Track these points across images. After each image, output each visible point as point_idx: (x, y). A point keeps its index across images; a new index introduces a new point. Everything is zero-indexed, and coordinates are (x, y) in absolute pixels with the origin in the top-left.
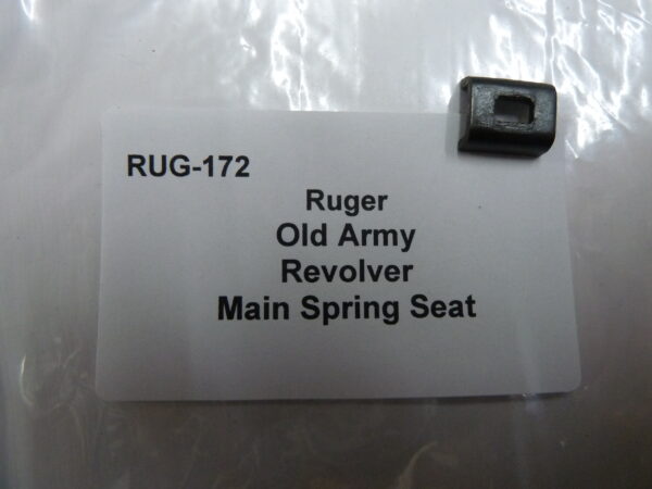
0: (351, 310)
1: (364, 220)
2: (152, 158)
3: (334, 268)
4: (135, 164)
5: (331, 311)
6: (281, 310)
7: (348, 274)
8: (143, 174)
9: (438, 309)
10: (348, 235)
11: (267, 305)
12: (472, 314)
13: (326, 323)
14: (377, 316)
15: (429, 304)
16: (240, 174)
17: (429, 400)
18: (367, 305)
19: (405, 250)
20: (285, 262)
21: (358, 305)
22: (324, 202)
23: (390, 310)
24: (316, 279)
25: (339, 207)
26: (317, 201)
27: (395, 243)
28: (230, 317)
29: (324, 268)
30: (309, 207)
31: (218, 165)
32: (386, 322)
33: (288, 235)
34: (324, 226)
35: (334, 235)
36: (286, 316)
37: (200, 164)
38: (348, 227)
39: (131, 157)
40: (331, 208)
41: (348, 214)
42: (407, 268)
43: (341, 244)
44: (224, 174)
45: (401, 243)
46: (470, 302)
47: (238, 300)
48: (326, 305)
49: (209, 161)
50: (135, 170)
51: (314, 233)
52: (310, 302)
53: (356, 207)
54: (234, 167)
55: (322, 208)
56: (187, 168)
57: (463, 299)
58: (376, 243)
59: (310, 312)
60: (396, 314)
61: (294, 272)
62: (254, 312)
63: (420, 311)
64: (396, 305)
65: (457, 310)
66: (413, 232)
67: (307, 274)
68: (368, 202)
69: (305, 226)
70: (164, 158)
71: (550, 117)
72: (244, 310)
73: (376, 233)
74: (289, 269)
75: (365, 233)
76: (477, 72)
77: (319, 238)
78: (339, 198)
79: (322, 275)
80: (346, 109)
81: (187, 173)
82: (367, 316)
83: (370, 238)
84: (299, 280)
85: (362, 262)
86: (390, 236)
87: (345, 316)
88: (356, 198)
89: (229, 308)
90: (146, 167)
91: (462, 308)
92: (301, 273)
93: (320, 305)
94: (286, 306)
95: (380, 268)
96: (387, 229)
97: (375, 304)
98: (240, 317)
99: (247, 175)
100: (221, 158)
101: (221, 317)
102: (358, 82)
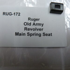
0: (34, 35)
1: (36, 22)
2: (6, 13)
3: (32, 29)
4: (4, 13)
5: (31, 35)
6: (24, 34)
7: (34, 30)
8: (5, 15)
9: (47, 35)
10: (34, 24)
11: (22, 34)
12: (51, 36)
13: (31, 36)
14: (38, 35)
15: (45, 34)
16: (19, 15)
17: (45, 48)
18: (36, 34)
19: (42, 26)
20: (25, 28)
21: (35, 34)
22: (31, 19)
23: (40, 35)
24: (29, 30)
25: (33, 20)
26: (30, 19)
27: (41, 25)
28: (17, 35)
29: (30, 29)
30: (29, 20)
31: (16, 14)
32: (39, 36)
33: (25, 24)
34: (31, 23)
35: (32, 24)
36: (25, 35)
37: (13, 14)
38: (34, 23)
39: (3, 13)
40: (32, 20)
41: (34, 21)
42: (42, 29)
43: (33, 25)
44: (17, 15)
45: (42, 25)
46: (51, 34)
47: (18, 33)
48: (31, 34)
49: (15, 13)
50: (4, 14)
51: (29, 24)
52: (28, 33)
53: (35, 20)
54: (18, 14)
55: (30, 20)
56: (11, 14)
57: (50, 34)
58: (38, 25)
59: (28, 35)
60: (41, 35)
61: (26, 29)
62: (20, 35)
63: (44, 35)
64: (41, 34)
65: (49, 35)
66: (43, 24)
67: (28, 29)
68: (37, 20)
69: (28, 23)
70: (8, 13)
71: (63, 8)
72: (19, 34)
73: (38, 24)
74: (25, 29)
75: (36, 24)
76: (52, 2)
77: (30, 24)
78: (33, 19)
79: (30, 30)
80: (34, 6)
81: (11, 15)
82: (36, 35)
83: (37, 25)
84: (27, 30)
85: (36, 28)
86: (40, 24)
87: (33, 35)
88: (35, 19)
89: (17, 34)
90: (6, 14)
91: (50, 35)
92: (27, 29)
93: (30, 34)
94: (25, 34)
95: (38, 29)
96: (40, 23)
97: (38, 34)
98: (18, 35)
99: (20, 15)
100: (16, 13)
101: (16, 35)
102: (36, 3)
